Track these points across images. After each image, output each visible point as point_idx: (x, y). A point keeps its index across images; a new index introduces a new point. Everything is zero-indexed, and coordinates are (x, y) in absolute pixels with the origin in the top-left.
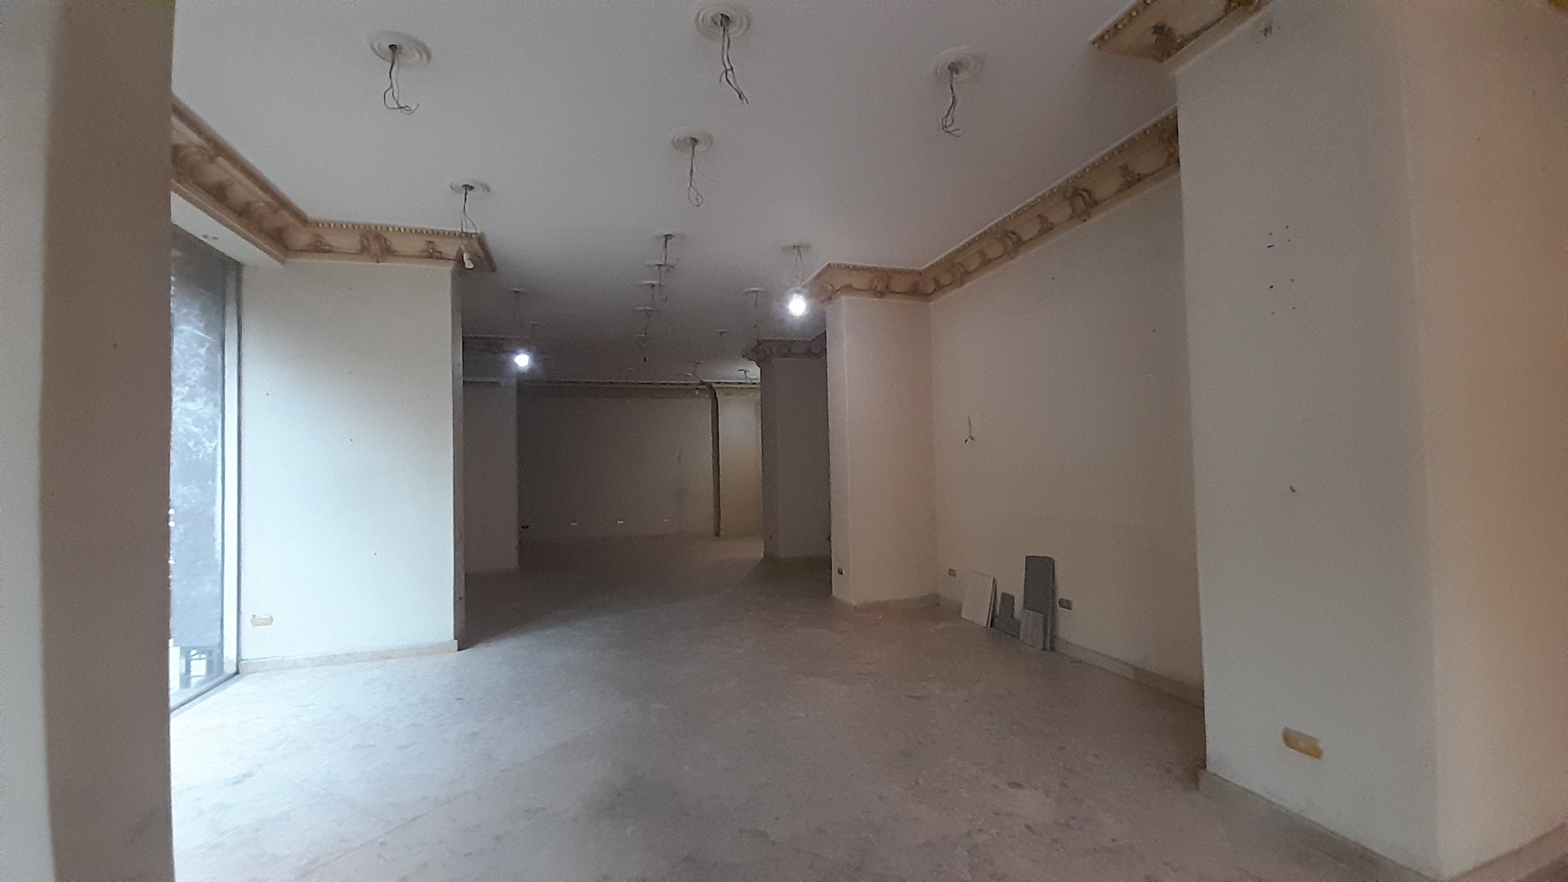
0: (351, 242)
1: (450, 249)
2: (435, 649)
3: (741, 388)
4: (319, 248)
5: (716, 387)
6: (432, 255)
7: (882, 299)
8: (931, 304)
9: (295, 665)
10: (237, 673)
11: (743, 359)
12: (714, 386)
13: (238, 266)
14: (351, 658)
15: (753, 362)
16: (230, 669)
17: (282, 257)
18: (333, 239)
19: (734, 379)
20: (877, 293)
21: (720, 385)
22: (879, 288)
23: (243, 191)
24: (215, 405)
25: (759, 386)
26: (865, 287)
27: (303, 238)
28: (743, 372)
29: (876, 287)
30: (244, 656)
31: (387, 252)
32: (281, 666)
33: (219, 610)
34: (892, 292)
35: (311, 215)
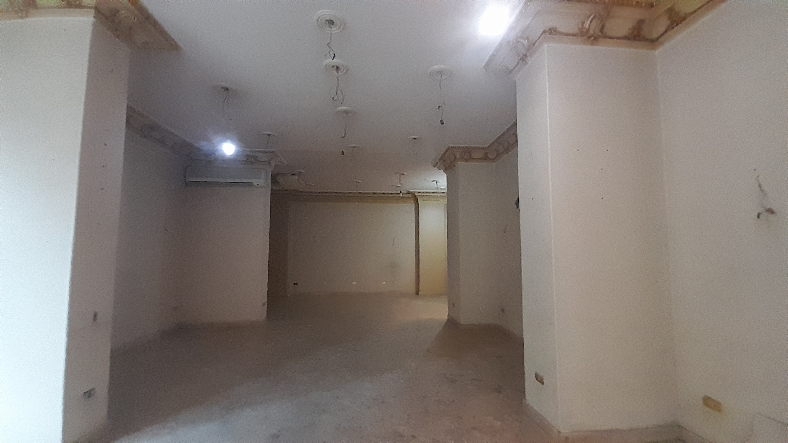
3: (432, 196)
5: (418, 196)
7: (595, 47)
8: (657, 52)
11: (434, 168)
12: (416, 194)
15: (441, 170)
19: (430, 190)
20: (589, 38)
21: (420, 194)
22: (591, 32)
25: (446, 195)
26: (572, 32)
28: (435, 182)
29: (588, 30)
34: (606, 37)
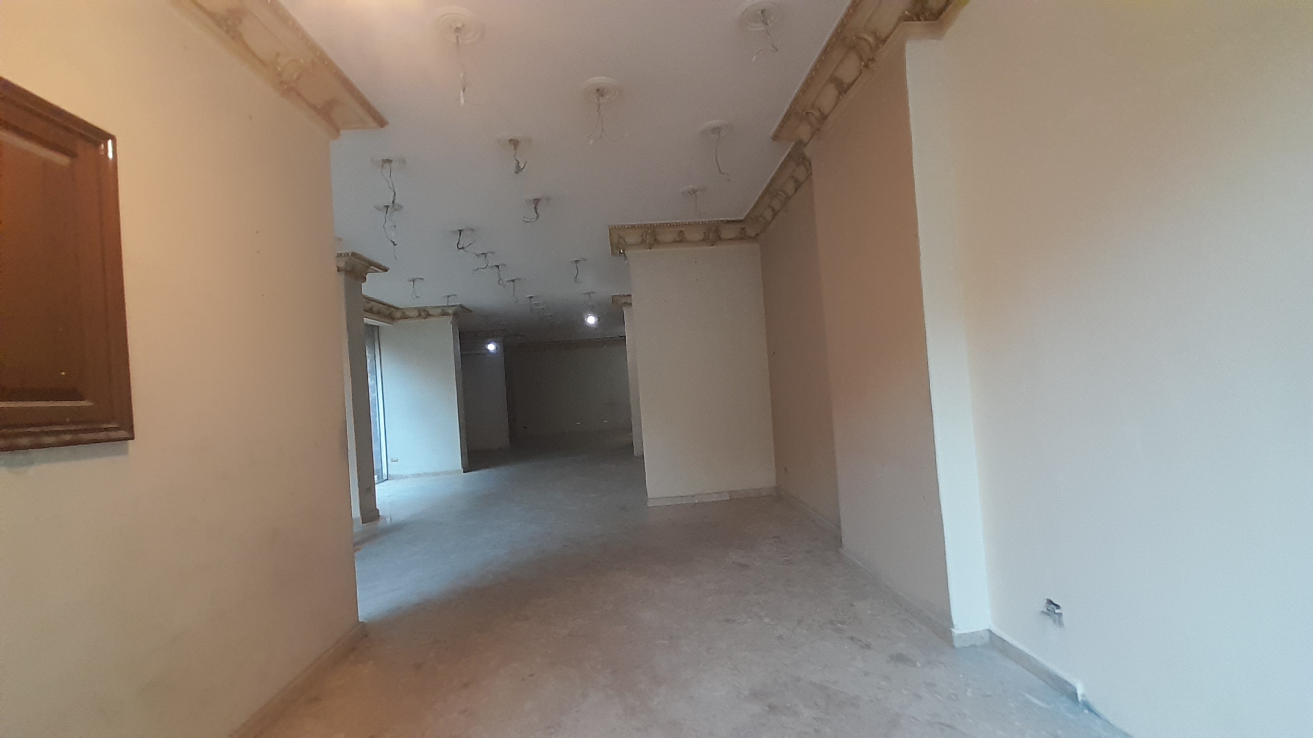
0: (416, 313)
1: (450, 311)
2: (457, 472)
4: (405, 317)
6: (445, 314)
9: (406, 477)
10: (387, 479)
13: (378, 327)
14: (426, 474)
16: (385, 478)
17: (391, 322)
18: (409, 313)
23: (377, 307)
24: (374, 380)
27: (398, 314)
30: (389, 473)
31: (429, 315)
32: (401, 477)
33: (380, 457)
35: (401, 307)
